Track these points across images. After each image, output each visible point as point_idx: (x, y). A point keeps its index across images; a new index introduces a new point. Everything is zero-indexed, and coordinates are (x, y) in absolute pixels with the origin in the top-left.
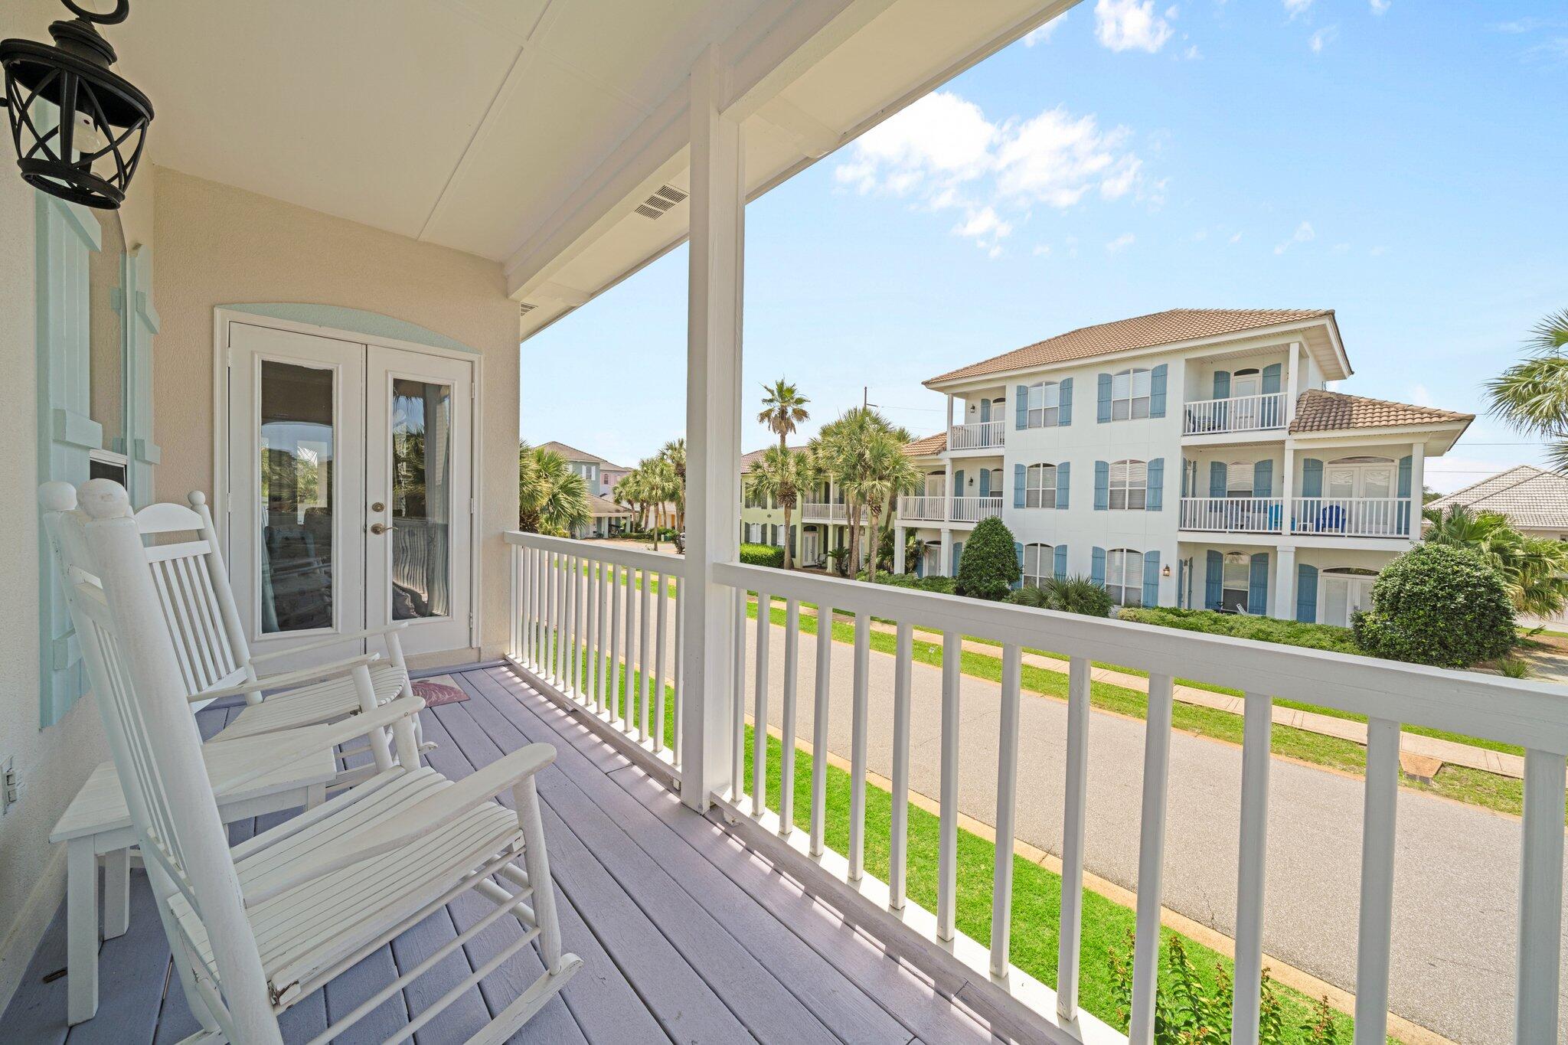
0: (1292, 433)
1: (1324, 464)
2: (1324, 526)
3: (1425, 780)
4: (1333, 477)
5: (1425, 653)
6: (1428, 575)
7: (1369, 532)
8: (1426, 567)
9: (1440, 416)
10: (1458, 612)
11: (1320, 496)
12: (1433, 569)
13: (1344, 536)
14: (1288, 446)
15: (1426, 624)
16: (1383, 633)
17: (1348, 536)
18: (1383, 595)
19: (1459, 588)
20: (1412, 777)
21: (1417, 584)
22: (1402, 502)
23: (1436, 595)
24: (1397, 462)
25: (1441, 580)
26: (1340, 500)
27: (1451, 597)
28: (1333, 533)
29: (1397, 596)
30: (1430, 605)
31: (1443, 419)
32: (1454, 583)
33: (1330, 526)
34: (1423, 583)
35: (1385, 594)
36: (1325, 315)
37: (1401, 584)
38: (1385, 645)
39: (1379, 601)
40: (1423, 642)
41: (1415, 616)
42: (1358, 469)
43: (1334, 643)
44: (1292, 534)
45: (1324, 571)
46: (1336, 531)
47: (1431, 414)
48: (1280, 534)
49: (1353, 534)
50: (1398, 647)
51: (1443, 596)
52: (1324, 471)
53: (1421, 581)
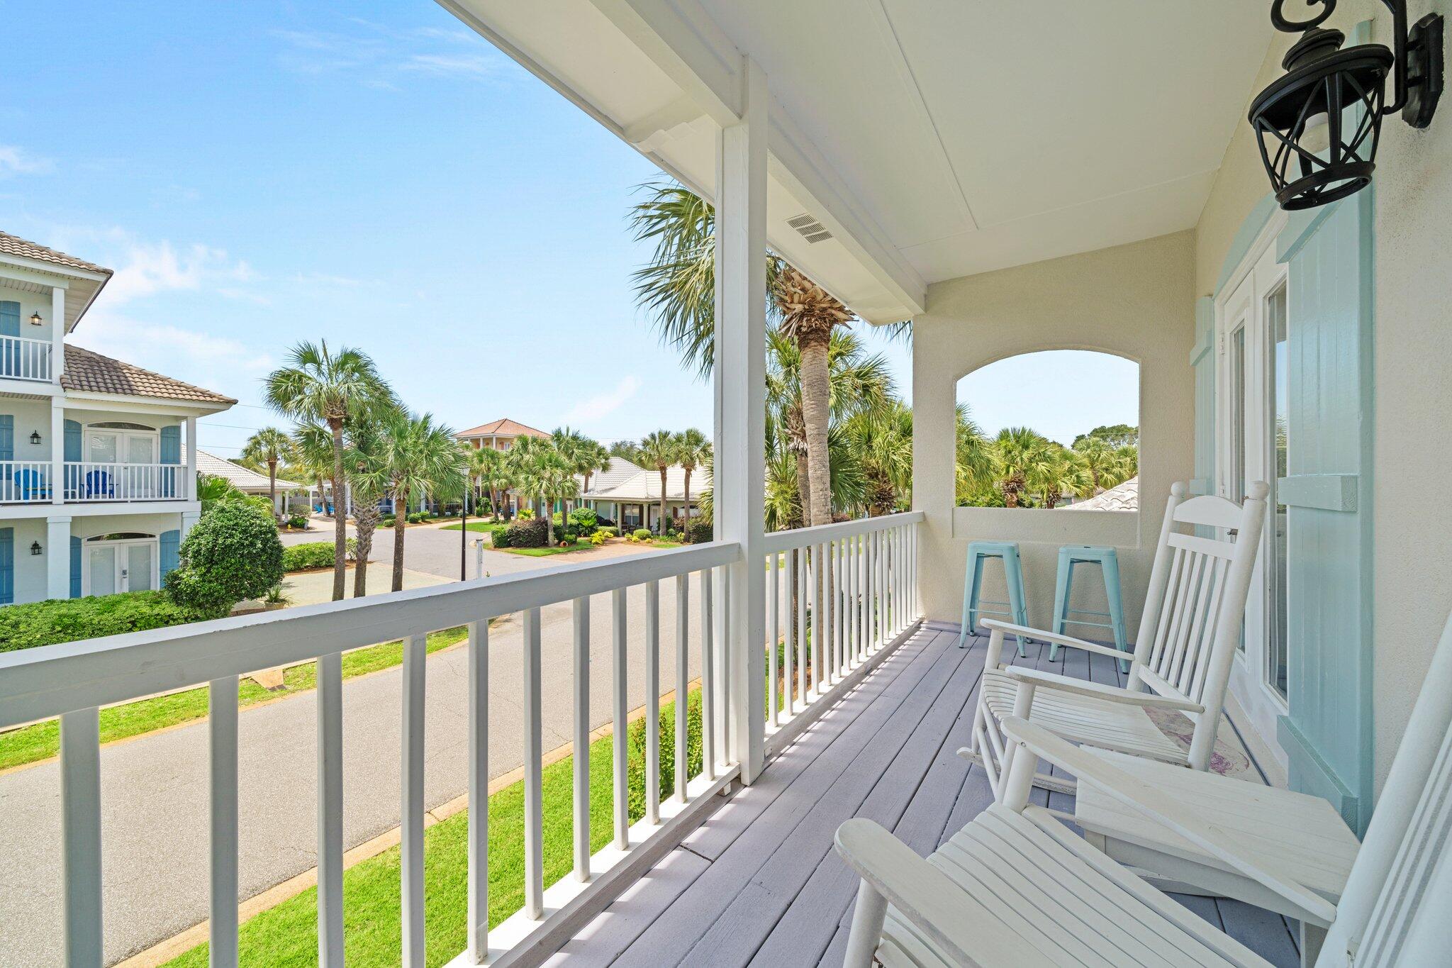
0: (67, 390)
1: (83, 426)
2: (89, 492)
3: (281, 687)
4: (91, 440)
5: (236, 593)
6: (233, 529)
7: (145, 496)
8: (231, 523)
9: (211, 396)
10: (258, 555)
11: (80, 460)
12: (237, 524)
13: (127, 502)
14: (55, 402)
15: (237, 570)
16: (202, 586)
17: (131, 502)
18: (198, 552)
19: (255, 536)
20: (273, 689)
21: (227, 538)
22: (168, 468)
23: (243, 544)
24: (158, 431)
25: (244, 532)
26: (101, 466)
27: (252, 544)
28: (100, 499)
29: (211, 551)
30: (239, 554)
31: (215, 399)
32: (253, 533)
33: (97, 492)
34: (231, 536)
35: (200, 550)
36: (104, 272)
37: (214, 539)
38: (204, 595)
39: (195, 557)
40: (235, 585)
41: (229, 565)
42: (121, 434)
43: (151, 606)
44: (66, 503)
45: (88, 540)
46: (96, 497)
47: (203, 393)
48: (51, 503)
49: (136, 499)
50: (216, 594)
51: (247, 545)
52: (83, 434)
53: (230, 535)
